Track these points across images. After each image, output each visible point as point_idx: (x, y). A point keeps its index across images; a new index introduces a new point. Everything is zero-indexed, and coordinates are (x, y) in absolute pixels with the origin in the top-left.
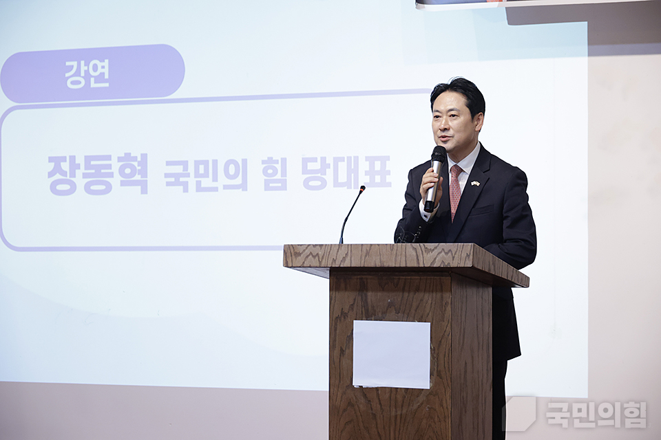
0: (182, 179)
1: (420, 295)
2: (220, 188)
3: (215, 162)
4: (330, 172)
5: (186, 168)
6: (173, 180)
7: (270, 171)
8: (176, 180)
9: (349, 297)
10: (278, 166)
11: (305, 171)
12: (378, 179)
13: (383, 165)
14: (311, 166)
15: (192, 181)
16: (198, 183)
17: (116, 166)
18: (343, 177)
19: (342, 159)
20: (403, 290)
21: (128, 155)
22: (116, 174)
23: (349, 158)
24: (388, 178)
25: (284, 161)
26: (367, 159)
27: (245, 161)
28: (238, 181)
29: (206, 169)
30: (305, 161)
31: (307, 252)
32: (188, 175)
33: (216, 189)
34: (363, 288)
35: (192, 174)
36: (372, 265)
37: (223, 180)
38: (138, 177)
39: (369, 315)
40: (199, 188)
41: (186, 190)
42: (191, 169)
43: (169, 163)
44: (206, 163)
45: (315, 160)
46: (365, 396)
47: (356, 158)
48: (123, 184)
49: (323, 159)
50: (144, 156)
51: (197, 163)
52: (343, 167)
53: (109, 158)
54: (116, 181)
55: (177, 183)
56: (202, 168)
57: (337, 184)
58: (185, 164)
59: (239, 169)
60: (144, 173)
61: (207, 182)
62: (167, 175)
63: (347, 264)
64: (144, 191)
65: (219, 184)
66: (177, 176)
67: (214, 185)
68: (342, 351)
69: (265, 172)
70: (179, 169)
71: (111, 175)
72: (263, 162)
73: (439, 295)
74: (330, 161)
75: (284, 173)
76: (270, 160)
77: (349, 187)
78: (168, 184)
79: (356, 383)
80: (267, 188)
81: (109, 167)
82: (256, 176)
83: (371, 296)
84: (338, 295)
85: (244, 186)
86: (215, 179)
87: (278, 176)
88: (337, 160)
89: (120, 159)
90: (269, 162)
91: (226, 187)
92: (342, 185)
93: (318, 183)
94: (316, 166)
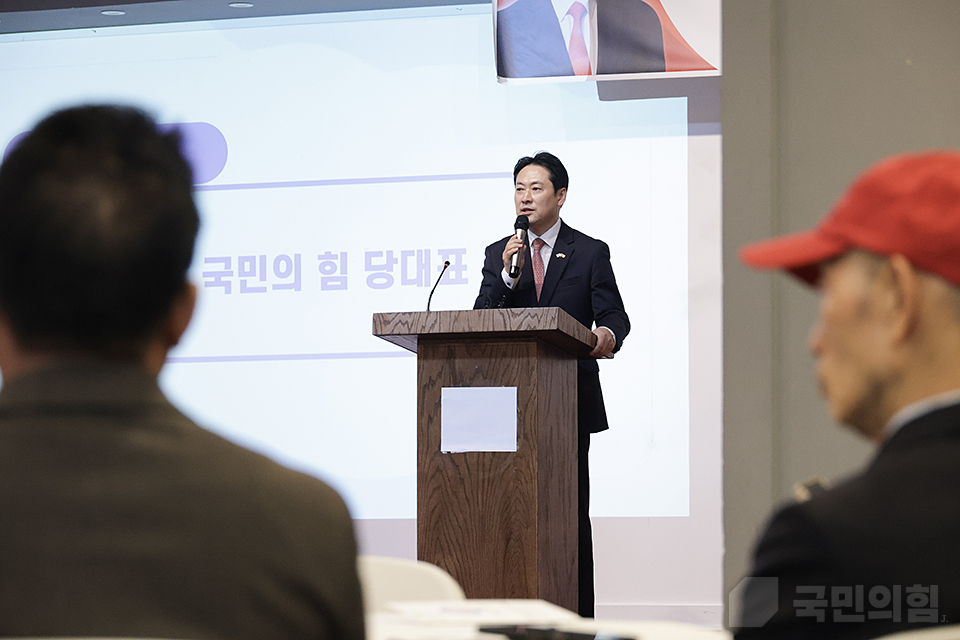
0: (223, 279)
1: (506, 361)
2: (269, 288)
3: (263, 258)
4: (397, 268)
5: (228, 266)
6: (212, 279)
7: (328, 268)
8: (216, 280)
9: (436, 365)
10: (337, 262)
11: (368, 267)
12: (452, 275)
13: (459, 259)
14: (375, 261)
15: (235, 281)
16: (243, 283)
18: (412, 274)
19: (411, 253)
20: (490, 357)
23: (419, 252)
24: (465, 274)
25: (344, 255)
26: (440, 252)
27: (298, 257)
28: (291, 279)
29: (253, 267)
30: (369, 255)
31: (397, 320)
32: (231, 274)
33: (264, 290)
34: (451, 356)
35: (236, 273)
36: (461, 330)
37: (272, 278)
39: (457, 382)
40: (244, 289)
41: (228, 291)
42: (235, 267)
43: (207, 260)
44: (252, 259)
45: (380, 254)
46: (453, 462)
47: (428, 252)
49: (390, 253)
51: (242, 260)
52: (412, 261)
55: (218, 283)
56: (247, 265)
57: (405, 281)
58: (227, 261)
59: (292, 266)
61: (252, 282)
62: (205, 274)
63: (436, 330)
65: (268, 284)
66: (218, 275)
67: (262, 284)
68: (430, 419)
69: (322, 268)
70: (220, 267)
72: (320, 257)
73: (525, 360)
74: (397, 255)
75: (344, 270)
76: (328, 255)
77: (420, 285)
78: (207, 284)
79: (444, 449)
80: (325, 287)
82: (311, 274)
83: (459, 363)
84: (426, 364)
85: (297, 286)
86: (263, 278)
87: (338, 273)
88: (406, 254)
90: (327, 257)
91: (276, 287)
92: (411, 282)
93: (384, 281)
94: (381, 261)
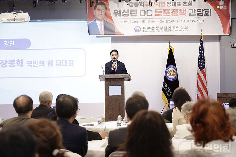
0: (30, 64)
2: (39, 66)
3: (38, 61)
4: (62, 63)
5: (31, 62)
6: (28, 64)
7: (49, 63)
8: (29, 65)
10: (51, 62)
11: (56, 63)
12: (71, 64)
13: (72, 62)
14: (58, 62)
15: (33, 65)
16: (34, 65)
17: (16, 62)
18: (64, 64)
19: (64, 61)
21: (18, 60)
22: (16, 63)
23: (65, 61)
24: (73, 64)
25: (52, 61)
26: (69, 61)
27: (44, 61)
28: (43, 65)
29: (36, 62)
30: (56, 61)
32: (32, 64)
33: (38, 66)
35: (33, 63)
38: (21, 64)
40: (34, 66)
41: (31, 66)
42: (32, 62)
43: (27, 61)
44: (36, 61)
45: (59, 61)
47: (67, 61)
48: (17, 65)
49: (60, 61)
50: (22, 60)
51: (34, 61)
52: (64, 62)
53: (14, 60)
54: (16, 65)
57: (63, 65)
58: (31, 61)
59: (43, 63)
60: (22, 63)
61: (36, 65)
62: (27, 64)
64: (22, 66)
65: (38, 65)
66: (29, 64)
67: (37, 65)
69: (48, 63)
70: (30, 62)
71: (15, 63)
72: (48, 61)
74: (61, 61)
75: (52, 63)
76: (49, 61)
77: (65, 66)
78: (27, 65)
80: (49, 66)
81: (14, 62)
82: (46, 64)
85: (44, 66)
86: (38, 64)
87: (51, 64)
88: (63, 61)
89: (17, 60)
91: (40, 66)
92: (64, 65)
93: (59, 65)
94: (59, 62)
